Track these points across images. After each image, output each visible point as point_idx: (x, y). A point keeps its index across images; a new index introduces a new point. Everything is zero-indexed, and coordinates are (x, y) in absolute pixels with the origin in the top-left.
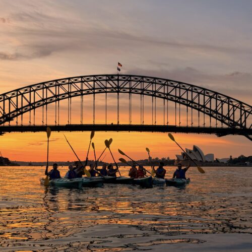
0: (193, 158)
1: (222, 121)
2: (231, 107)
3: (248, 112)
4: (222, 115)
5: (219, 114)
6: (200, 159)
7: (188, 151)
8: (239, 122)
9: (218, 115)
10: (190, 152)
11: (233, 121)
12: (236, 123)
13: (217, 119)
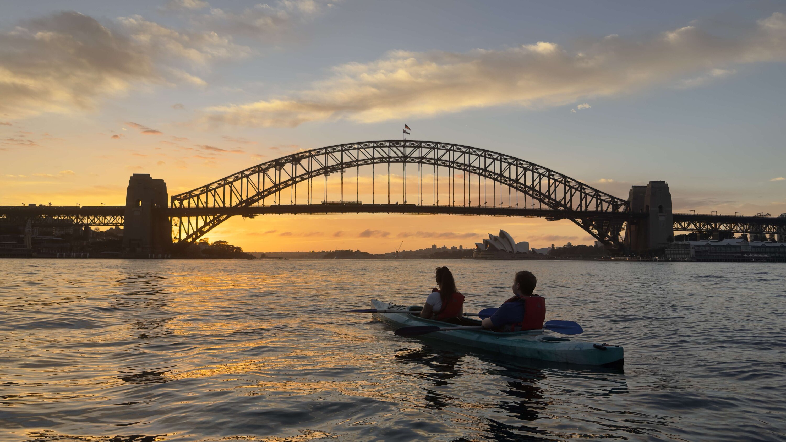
0: (499, 247)
1: (541, 201)
2: (552, 181)
4: (540, 192)
5: (536, 191)
6: (509, 249)
7: (493, 238)
8: (563, 203)
10: (496, 239)
11: (555, 200)
12: (559, 204)
13: (533, 197)
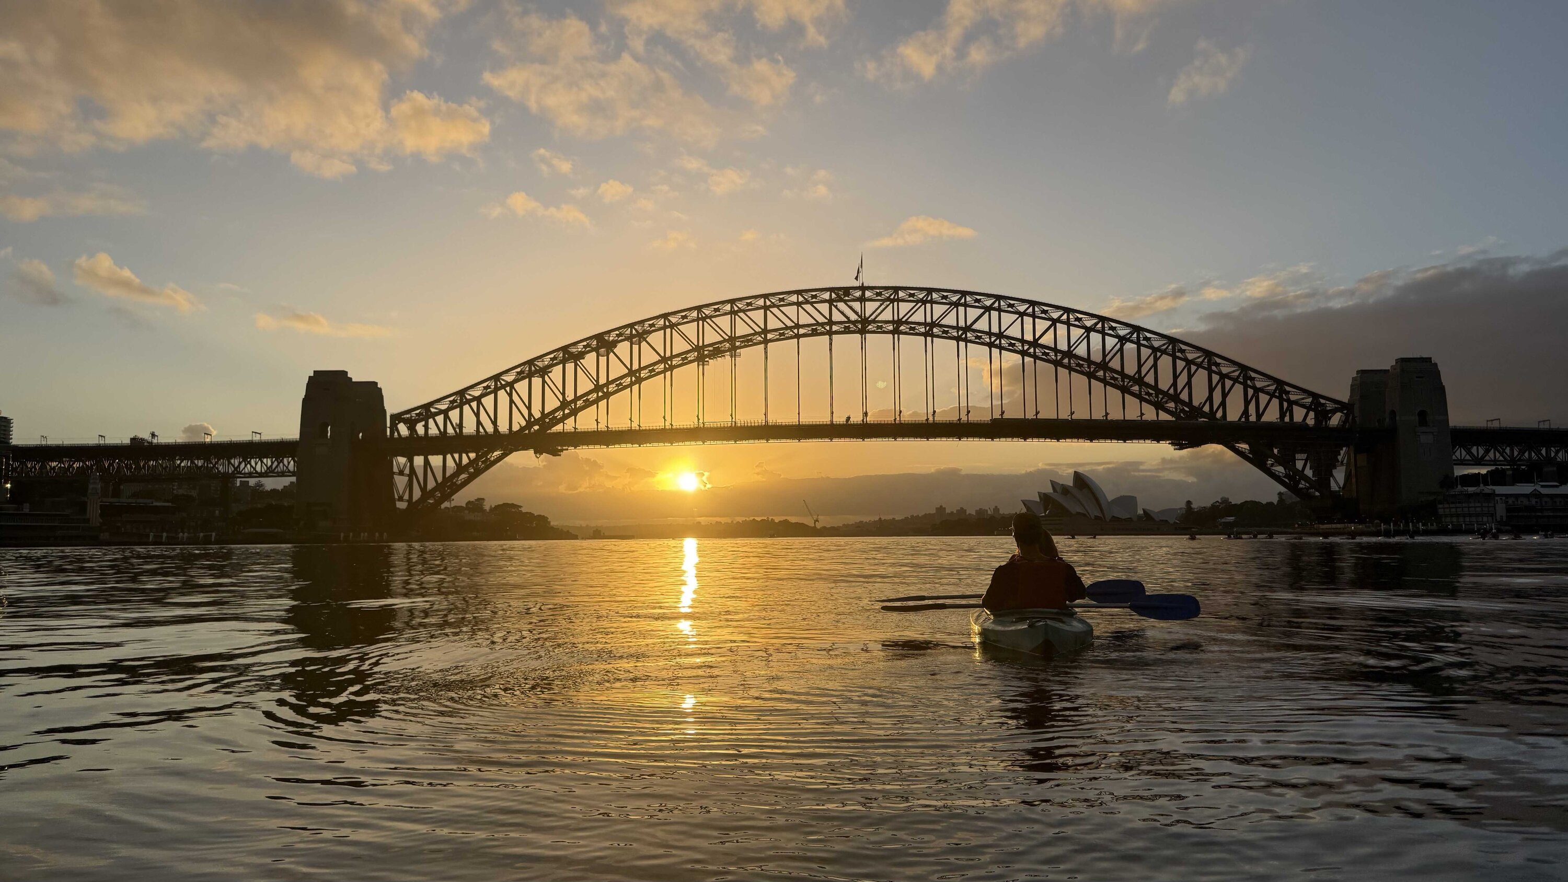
0: (1073, 508)
1: (1159, 406)
2: (1180, 364)
3: (1230, 378)
4: (1155, 387)
5: (1148, 385)
6: (1095, 511)
7: (1059, 490)
8: (1206, 409)
9: (1144, 389)
10: (1065, 490)
11: (1189, 404)
12: (1198, 411)
13: (1142, 399)
